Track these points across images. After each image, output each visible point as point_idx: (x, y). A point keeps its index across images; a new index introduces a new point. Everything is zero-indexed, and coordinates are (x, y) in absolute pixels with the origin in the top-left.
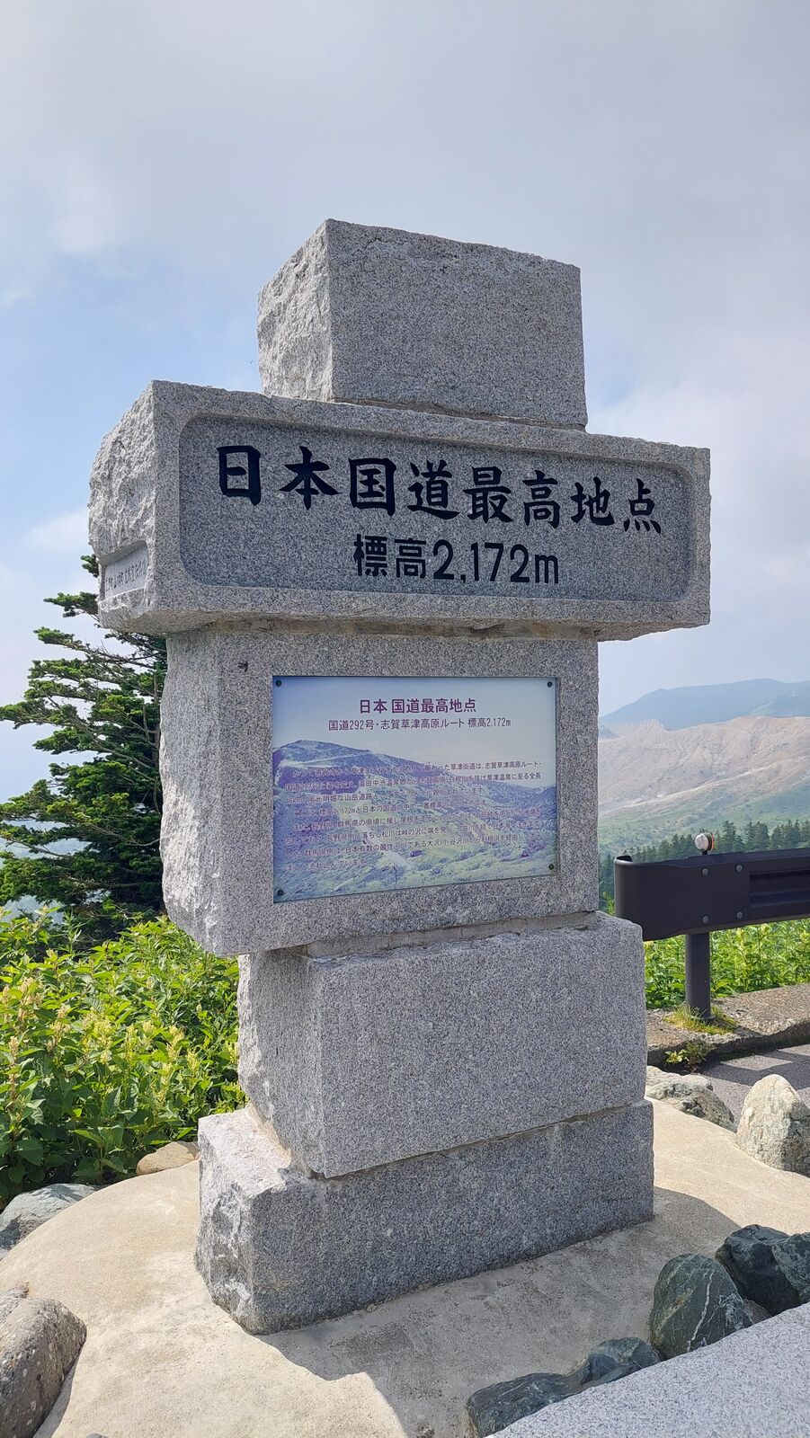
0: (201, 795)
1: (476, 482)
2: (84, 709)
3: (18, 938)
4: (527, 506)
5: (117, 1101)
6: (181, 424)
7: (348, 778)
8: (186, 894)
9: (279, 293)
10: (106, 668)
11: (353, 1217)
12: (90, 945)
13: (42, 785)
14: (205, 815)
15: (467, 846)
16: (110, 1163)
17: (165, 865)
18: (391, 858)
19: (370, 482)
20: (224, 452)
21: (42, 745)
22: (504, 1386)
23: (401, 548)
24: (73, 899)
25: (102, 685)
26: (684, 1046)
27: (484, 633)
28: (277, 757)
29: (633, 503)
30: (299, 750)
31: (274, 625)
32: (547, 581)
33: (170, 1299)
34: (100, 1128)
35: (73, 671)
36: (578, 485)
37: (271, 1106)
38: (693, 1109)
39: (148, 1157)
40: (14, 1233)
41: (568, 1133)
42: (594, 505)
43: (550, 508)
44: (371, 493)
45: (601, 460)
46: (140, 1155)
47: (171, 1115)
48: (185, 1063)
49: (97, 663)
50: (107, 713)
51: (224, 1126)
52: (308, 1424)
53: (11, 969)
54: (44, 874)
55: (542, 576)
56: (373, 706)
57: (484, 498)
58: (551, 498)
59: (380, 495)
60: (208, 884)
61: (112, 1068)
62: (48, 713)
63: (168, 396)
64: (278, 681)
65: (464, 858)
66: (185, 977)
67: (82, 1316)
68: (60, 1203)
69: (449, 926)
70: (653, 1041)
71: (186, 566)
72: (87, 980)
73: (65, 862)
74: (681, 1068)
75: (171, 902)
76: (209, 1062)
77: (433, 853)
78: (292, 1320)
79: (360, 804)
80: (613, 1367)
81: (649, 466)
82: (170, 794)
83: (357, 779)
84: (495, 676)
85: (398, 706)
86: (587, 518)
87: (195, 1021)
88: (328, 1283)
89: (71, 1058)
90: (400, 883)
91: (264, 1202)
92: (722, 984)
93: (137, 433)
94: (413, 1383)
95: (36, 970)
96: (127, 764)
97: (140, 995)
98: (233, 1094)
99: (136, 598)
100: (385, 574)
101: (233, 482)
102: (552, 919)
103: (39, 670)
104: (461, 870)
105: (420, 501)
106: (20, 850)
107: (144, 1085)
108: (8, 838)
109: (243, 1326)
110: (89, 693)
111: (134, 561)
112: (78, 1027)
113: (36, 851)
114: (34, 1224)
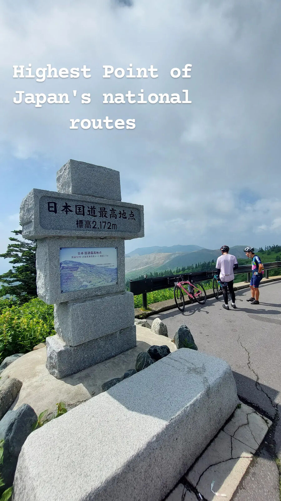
0: (45, 272)
1: (101, 210)
2: (20, 254)
3: (5, 303)
4: (110, 215)
5: (28, 336)
6: (40, 197)
7: (76, 268)
8: (42, 292)
9: (61, 172)
10: (25, 246)
11: (79, 354)
12: (22, 304)
13: (11, 270)
14: (46, 276)
15: (100, 280)
16: (27, 349)
17: (37, 287)
18: (85, 283)
19: (80, 210)
20: (49, 203)
21: (11, 262)
22: (109, 381)
23: (86, 222)
24: (18, 294)
25: (24, 249)
26: (142, 314)
27: (103, 239)
28: (61, 264)
29: (130, 215)
30: (66, 262)
31: (60, 237)
32: (114, 229)
33: (41, 375)
34: (25, 342)
35: (18, 246)
36: (120, 211)
37: (61, 334)
38: (144, 326)
39: (36, 346)
40: (6, 365)
41: (120, 333)
42: (123, 215)
43: (115, 215)
44: (80, 212)
45: (124, 207)
46: (35, 346)
47: (41, 337)
48: (43, 327)
49: (23, 245)
50: (25, 255)
51: (52, 339)
52: (70, 395)
53: (4, 310)
54: (11, 289)
55: (114, 228)
56: (81, 253)
57: (102, 213)
58: (115, 213)
59: (81, 212)
60: (46, 290)
61: (27, 329)
62: (12, 255)
63: (37, 192)
64: (61, 249)
65: (100, 282)
66: (43, 309)
67: (21, 380)
68: (16, 358)
69: (97, 296)
70: (136, 314)
71: (41, 226)
72: (21, 311)
73: (16, 287)
74: (142, 318)
75: (39, 294)
76: (49, 326)
77: (93, 282)
78: (67, 375)
79: (78, 273)
80: (129, 375)
81: (133, 208)
82: (38, 272)
83: (78, 268)
84: (105, 247)
85: (86, 253)
86: (122, 217)
87: (46, 318)
88: (74, 367)
89: (18, 328)
90: (87, 288)
91: (60, 353)
92: (149, 302)
93: (30, 199)
94: (91, 384)
95: (10, 310)
96: (30, 266)
97: (33, 313)
98: (54, 332)
99: (30, 232)
100: (83, 227)
101: (51, 209)
102: (117, 293)
103: (10, 246)
104: (99, 285)
105: (90, 213)
106: (6, 285)
107: (34, 332)
108: (3, 282)
109: (56, 378)
110: (21, 251)
111: (29, 225)
112: (19, 321)
113: (9, 285)
114: (10, 363)
